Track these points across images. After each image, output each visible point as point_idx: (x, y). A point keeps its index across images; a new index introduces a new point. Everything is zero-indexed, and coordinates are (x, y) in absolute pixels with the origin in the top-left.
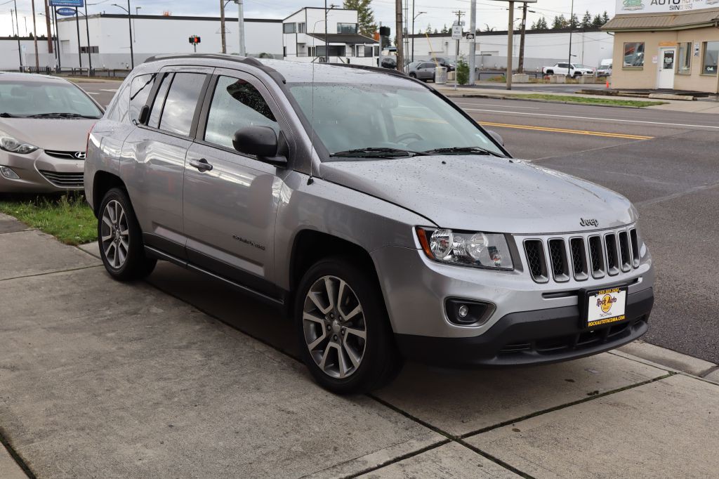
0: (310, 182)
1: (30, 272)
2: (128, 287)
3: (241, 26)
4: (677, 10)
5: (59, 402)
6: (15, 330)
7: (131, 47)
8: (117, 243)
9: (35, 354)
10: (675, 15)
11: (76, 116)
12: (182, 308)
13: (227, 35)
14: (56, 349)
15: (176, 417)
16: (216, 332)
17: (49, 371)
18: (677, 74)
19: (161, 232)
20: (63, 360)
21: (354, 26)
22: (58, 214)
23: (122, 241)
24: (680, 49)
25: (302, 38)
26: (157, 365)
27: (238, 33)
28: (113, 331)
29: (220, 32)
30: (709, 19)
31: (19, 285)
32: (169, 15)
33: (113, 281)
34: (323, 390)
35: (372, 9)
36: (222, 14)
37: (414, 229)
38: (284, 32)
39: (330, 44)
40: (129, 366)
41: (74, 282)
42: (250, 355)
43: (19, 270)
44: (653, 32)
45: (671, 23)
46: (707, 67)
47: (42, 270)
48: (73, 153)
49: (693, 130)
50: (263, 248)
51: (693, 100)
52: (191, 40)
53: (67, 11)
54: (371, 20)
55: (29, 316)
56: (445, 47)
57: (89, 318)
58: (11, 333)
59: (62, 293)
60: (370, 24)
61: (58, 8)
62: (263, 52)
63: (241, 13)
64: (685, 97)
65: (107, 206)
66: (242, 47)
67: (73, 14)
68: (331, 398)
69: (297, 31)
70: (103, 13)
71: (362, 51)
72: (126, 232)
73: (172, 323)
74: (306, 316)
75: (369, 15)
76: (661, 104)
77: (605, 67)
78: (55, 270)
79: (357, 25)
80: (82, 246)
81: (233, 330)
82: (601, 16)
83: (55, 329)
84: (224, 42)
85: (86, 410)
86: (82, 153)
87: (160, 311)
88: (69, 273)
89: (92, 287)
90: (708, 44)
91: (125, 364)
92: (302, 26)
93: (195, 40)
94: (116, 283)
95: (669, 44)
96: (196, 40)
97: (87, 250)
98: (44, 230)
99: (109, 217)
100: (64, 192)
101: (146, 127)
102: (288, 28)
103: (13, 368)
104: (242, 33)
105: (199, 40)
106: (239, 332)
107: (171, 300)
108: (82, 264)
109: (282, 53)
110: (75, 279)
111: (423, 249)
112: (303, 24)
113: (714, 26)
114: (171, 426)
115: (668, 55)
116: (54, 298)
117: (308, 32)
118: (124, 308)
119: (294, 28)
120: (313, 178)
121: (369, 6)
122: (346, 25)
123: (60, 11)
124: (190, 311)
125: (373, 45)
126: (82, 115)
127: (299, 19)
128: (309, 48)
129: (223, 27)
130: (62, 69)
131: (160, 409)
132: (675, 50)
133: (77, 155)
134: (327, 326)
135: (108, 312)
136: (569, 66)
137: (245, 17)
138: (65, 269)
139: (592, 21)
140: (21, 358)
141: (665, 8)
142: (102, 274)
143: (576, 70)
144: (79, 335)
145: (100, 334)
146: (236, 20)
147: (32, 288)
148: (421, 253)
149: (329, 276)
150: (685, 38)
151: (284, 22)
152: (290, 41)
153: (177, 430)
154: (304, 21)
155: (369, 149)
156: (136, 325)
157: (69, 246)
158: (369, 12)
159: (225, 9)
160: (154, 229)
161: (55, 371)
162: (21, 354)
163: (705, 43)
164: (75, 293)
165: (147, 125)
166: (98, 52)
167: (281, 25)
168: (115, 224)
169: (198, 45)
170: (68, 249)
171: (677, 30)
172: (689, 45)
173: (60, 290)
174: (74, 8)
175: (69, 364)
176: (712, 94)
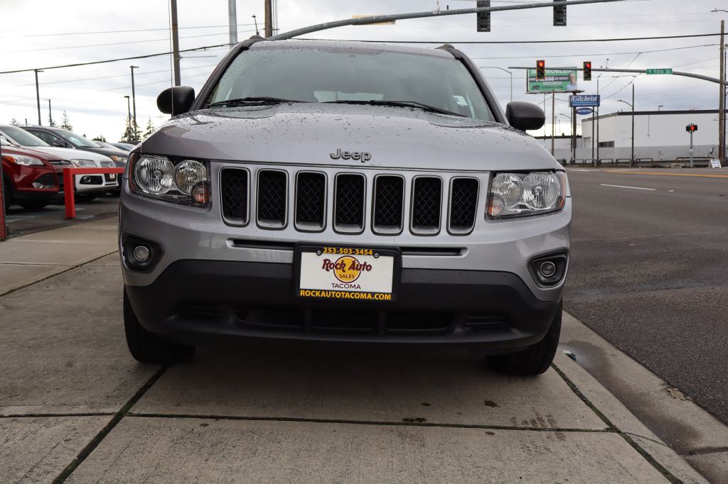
7: (633, 139)
52: (688, 129)
53: (585, 111)
61: (577, 108)
67: (589, 113)
70: (620, 111)
96: (693, 128)
105: (696, 128)
123: (579, 111)
130: (576, 162)
166: (613, 146)
169: (695, 133)
174: (592, 108)
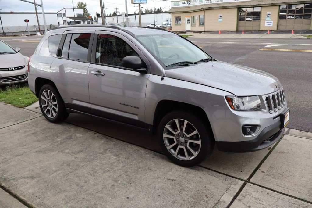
0: (162, 79)
1: (10, 123)
2: (59, 125)
3: (43, 15)
4: (190, 6)
5: (66, 193)
6: (21, 155)
8: (51, 107)
9: (38, 167)
10: (190, 7)
11: (4, 53)
12: (89, 132)
13: (39, 19)
14: (46, 163)
15: (126, 192)
16: (112, 143)
17: (51, 176)
18: (191, 26)
19: (75, 102)
20: (54, 169)
21: (83, 14)
22: (7, 94)
23: (53, 106)
24: (192, 18)
25: (65, 19)
26: (98, 164)
27: (43, 18)
28: (67, 149)
29: (36, 17)
30: (200, 8)
31: (9, 131)
32: (13, 12)
33: (50, 123)
34: (178, 166)
35: (87, 8)
36: (36, 11)
37: (225, 97)
38: (58, 17)
39: (76, 20)
40: (86, 166)
41: (33, 126)
42: (134, 152)
43: (5, 123)
44: (183, 13)
45: (189, 10)
46: (200, 23)
47: (15, 121)
48: (8, 68)
49: (213, 44)
50: (138, 108)
51: (200, 34)
52: (25, 21)
54: (87, 12)
55: (23, 146)
56: (113, 20)
57: (52, 144)
58: (20, 157)
59: (31, 132)
60: (87, 13)
62: (51, 24)
63: (43, 10)
64: (197, 33)
65: (44, 92)
66: (45, 23)
68: (183, 169)
69: (63, 16)
71: (86, 22)
72: (56, 103)
73: (90, 141)
74: (165, 135)
75: (86, 10)
76: (191, 36)
77: (164, 25)
78: (21, 121)
79: (83, 13)
80: (26, 108)
81: (118, 140)
82: (159, 9)
83: (40, 152)
84: (38, 21)
85: (82, 196)
86: (12, 68)
87: (81, 135)
88: (29, 122)
89: (44, 127)
90: (200, 16)
91: (83, 166)
92: (64, 15)
93: (27, 21)
94: (53, 124)
95: (188, 17)
97: (30, 109)
98: (5, 102)
99: (45, 97)
100: (8, 85)
101: (61, 58)
102: (59, 15)
103: (32, 178)
104: (44, 17)
106: (121, 142)
107: (82, 129)
108: (31, 117)
109: (58, 24)
110: (33, 124)
111: (230, 105)
112: (65, 14)
113: (202, 10)
114: (128, 198)
115: (188, 20)
116: (29, 135)
117: (67, 16)
118: (64, 136)
119: (62, 15)
120: (164, 77)
121: (86, 7)
122: (80, 14)
124: (93, 134)
125: (90, 20)
126: (7, 52)
127: (63, 12)
128: (68, 22)
129: (37, 16)
131: (116, 189)
132: (190, 18)
133: (10, 69)
134: (177, 140)
135: (59, 139)
136: (155, 25)
137: (45, 12)
138: (26, 120)
139: (157, 10)
140: (33, 170)
141: (186, 5)
142: (43, 120)
143: (156, 26)
144: (53, 153)
145: (62, 151)
146: (42, 13)
147: (16, 131)
148: (229, 107)
149: (178, 119)
150: (193, 14)
151: (57, 13)
152: (61, 20)
153: (132, 200)
154: (65, 13)
155: (180, 62)
156: (75, 144)
157: (21, 109)
158: (86, 9)
159: (37, 8)
160: (72, 101)
161: (53, 175)
162: (31, 168)
163: (199, 16)
164: (37, 132)
165: (61, 57)
167: (56, 14)
168: (49, 100)
170: (21, 110)
171: (190, 12)
172: (194, 16)
173: (30, 131)
175: (59, 170)
176: (203, 32)
